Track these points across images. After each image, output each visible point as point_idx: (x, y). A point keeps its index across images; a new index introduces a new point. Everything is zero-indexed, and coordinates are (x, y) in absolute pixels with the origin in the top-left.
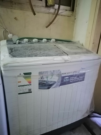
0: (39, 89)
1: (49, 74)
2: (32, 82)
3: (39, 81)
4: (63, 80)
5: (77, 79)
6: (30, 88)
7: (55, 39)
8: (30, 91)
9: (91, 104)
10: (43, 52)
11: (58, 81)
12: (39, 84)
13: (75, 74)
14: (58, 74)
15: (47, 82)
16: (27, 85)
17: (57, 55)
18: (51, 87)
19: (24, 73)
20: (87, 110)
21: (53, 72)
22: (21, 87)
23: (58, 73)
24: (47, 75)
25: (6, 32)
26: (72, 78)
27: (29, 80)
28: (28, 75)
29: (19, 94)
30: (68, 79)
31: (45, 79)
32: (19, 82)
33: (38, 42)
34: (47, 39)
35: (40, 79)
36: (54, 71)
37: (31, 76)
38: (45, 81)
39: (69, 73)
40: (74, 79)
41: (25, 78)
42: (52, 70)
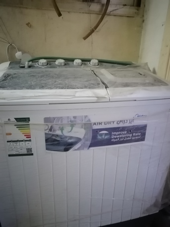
0: (47, 149)
1: (65, 122)
2: (31, 136)
3: (46, 134)
4: (97, 136)
5: (128, 137)
6: (29, 147)
7: (98, 60)
8: (29, 153)
9: (164, 189)
10: (60, 82)
11: (84, 137)
12: (47, 140)
13: (121, 125)
14: (85, 124)
15: (61, 138)
16: (22, 141)
17: (86, 87)
18: (70, 148)
19: (16, 119)
20: (157, 201)
21: (73, 119)
22: (12, 143)
23: (84, 122)
24: (62, 124)
25: (12, 49)
26: (117, 133)
27: (27, 131)
28: (23, 122)
29: (10, 155)
30: (106, 134)
31: (59, 132)
32: (7, 134)
33: (65, 64)
34: (83, 60)
35: (47, 132)
36: (75, 117)
37: (29, 125)
38: (57, 136)
39: (109, 123)
40: (121, 136)
41: (19, 127)
42: (71, 115)
